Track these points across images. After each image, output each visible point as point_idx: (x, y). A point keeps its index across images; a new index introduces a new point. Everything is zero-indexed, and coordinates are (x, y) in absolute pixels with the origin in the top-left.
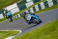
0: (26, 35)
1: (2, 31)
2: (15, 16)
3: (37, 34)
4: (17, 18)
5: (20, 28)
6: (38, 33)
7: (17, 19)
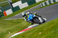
2: (39, 5)
4: (41, 6)
5: (45, 16)
7: (42, 8)
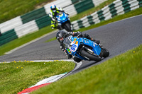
0: (93, 72)
1: (35, 63)
3: (120, 70)
6: (122, 68)
